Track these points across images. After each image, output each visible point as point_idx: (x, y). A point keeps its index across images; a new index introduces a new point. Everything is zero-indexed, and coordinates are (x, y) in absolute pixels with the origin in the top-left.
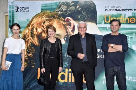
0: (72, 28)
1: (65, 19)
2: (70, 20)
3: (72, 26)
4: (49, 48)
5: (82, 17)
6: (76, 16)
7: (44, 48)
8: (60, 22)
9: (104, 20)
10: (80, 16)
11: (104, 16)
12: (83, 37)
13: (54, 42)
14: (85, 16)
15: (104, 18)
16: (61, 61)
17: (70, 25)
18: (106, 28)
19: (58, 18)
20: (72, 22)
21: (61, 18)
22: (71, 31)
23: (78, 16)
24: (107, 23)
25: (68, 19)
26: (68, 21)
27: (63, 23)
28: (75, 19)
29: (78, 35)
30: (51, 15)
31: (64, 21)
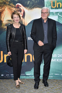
0: (22, 14)
1: (15, 5)
2: (20, 6)
3: (22, 12)
4: (14, 33)
5: (31, 3)
6: (26, 2)
7: (9, 33)
8: (11, 8)
9: (51, 5)
10: (29, 2)
11: (51, 1)
12: (45, 21)
13: (19, 28)
14: (34, 2)
15: (51, 4)
16: (25, 44)
17: (21, 11)
18: (53, 13)
19: (9, 5)
20: (22, 8)
21: (12, 4)
22: (22, 17)
23: (27, 2)
24: (53, 8)
25: (18, 5)
26: (18, 7)
27: (14, 9)
28: (25, 6)
29: (40, 20)
30: (2, 1)
31: (15, 7)
